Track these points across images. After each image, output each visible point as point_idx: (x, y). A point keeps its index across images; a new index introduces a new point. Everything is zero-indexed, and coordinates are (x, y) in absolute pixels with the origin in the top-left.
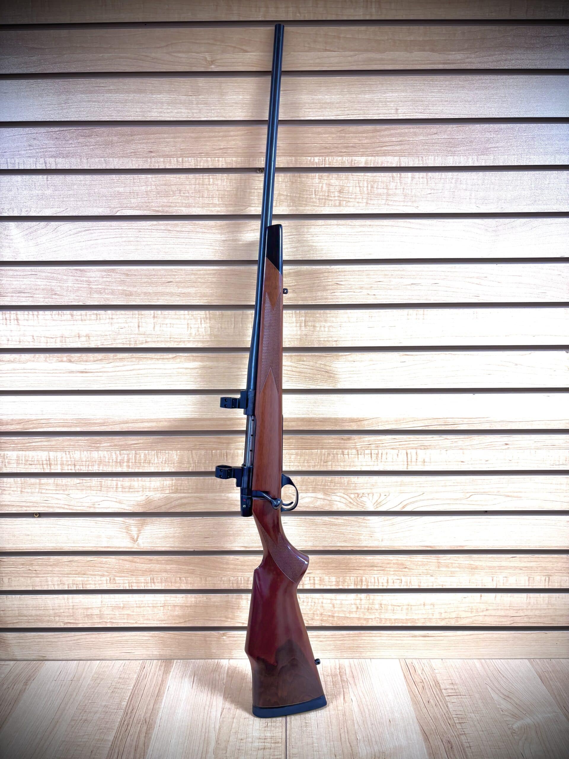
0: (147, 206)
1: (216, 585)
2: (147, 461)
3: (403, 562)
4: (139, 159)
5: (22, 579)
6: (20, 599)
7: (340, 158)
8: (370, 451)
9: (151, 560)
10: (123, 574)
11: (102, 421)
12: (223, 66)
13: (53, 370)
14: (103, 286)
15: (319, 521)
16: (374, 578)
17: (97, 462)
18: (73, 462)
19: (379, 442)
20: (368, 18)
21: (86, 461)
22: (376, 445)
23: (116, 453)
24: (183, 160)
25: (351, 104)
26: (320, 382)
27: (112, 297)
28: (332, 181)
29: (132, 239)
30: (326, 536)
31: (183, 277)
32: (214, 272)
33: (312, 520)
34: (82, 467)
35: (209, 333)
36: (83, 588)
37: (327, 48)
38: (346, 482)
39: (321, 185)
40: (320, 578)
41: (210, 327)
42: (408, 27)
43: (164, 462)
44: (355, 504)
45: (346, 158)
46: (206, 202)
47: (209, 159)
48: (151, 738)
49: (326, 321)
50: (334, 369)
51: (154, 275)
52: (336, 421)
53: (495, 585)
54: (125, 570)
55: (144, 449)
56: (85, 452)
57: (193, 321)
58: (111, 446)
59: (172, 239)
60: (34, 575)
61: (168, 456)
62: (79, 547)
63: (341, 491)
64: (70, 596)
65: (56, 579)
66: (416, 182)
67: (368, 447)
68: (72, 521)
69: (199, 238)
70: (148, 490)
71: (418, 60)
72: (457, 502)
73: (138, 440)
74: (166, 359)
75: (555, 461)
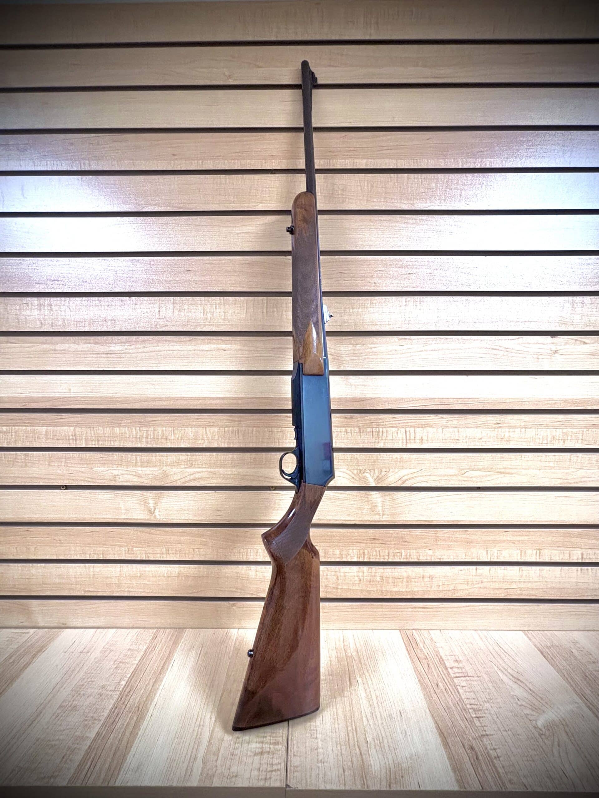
0: (170, 203)
1: (227, 557)
2: (164, 437)
3: (403, 536)
4: (163, 162)
5: (47, 548)
6: (44, 568)
7: (343, 161)
8: (371, 429)
10: (140, 545)
12: (239, 80)
16: (376, 551)
17: (119, 438)
18: (97, 437)
19: (381, 421)
21: (109, 437)
22: (377, 423)
23: (136, 430)
27: (136, 284)
28: (336, 181)
29: (156, 232)
31: (200, 266)
34: (104, 442)
36: (103, 557)
38: (349, 459)
43: (180, 438)
44: (357, 479)
45: (349, 161)
46: (222, 199)
50: (338, 351)
51: (175, 264)
52: (340, 400)
53: (489, 558)
54: (142, 541)
55: (162, 426)
57: (209, 307)
58: (131, 423)
59: (191, 232)
60: (58, 545)
61: (184, 432)
62: (100, 518)
63: (344, 466)
64: (91, 565)
65: (77, 548)
66: (411, 183)
67: (370, 425)
69: (215, 231)
70: (165, 464)
72: (453, 478)
73: (156, 417)
74: (184, 341)
75: (543, 439)
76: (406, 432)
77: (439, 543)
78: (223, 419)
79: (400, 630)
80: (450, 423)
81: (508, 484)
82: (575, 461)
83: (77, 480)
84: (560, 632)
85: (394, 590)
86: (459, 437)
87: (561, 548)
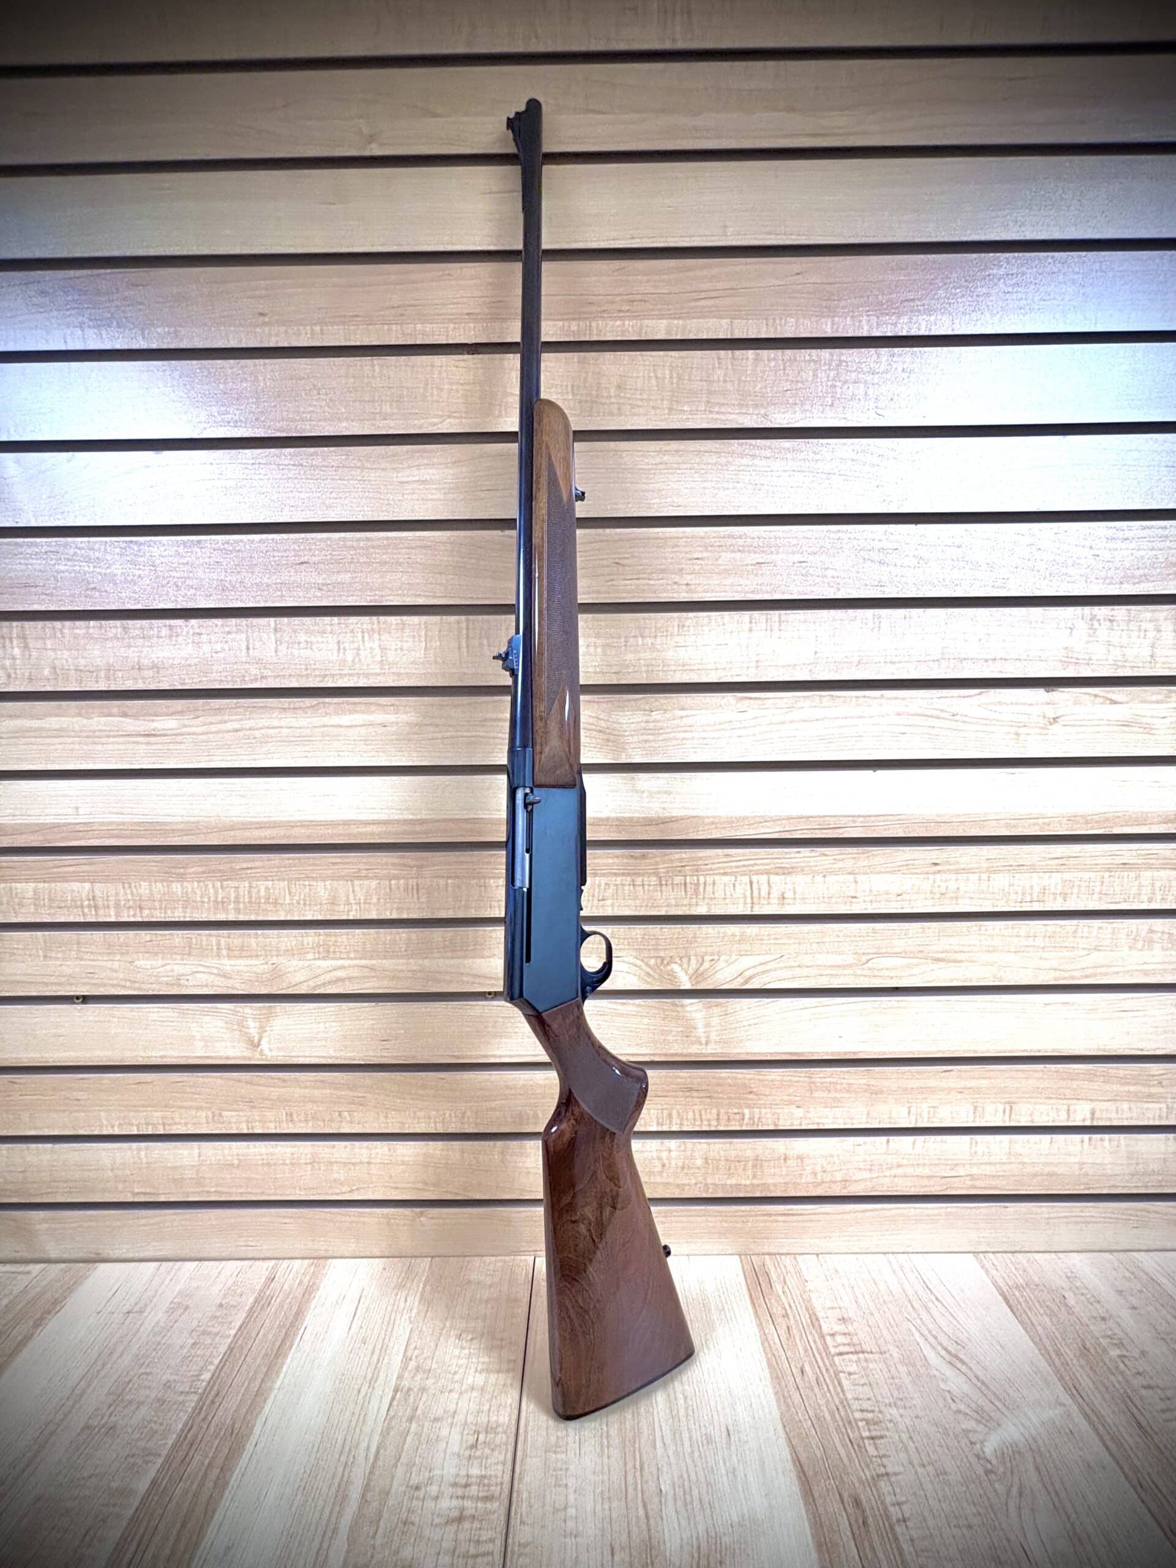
1: (406, 1125)
2: (271, 900)
3: (746, 1082)
4: (243, 330)
5: (54, 1115)
7: (619, 323)
8: (682, 878)
10: (235, 1106)
12: (395, 145)
13: (94, 731)
16: (694, 1111)
17: (181, 903)
18: (138, 904)
19: (702, 862)
22: (695, 867)
23: (214, 886)
24: (322, 330)
27: (198, 593)
28: (605, 367)
31: (327, 553)
34: (153, 912)
35: (380, 659)
36: (164, 1130)
38: (638, 936)
43: (302, 902)
44: (658, 977)
45: (631, 323)
46: (368, 410)
47: (372, 327)
50: (615, 725)
51: (274, 551)
52: (620, 823)
53: (913, 1121)
54: (240, 1099)
55: (264, 878)
57: (348, 638)
58: (203, 872)
59: (305, 481)
60: (75, 1108)
61: (310, 891)
62: (155, 1056)
63: (631, 952)
65: (115, 1115)
66: (762, 369)
67: (680, 871)
68: (139, 1010)
69: (355, 478)
70: (274, 953)
72: (845, 972)
73: (253, 861)
74: (300, 708)
75: (1023, 894)
76: (751, 883)
77: (816, 1095)
78: (386, 864)
79: (740, 1255)
80: (840, 865)
81: (952, 980)
82: (1085, 935)
83: (104, 985)
84: (1047, 1255)
85: (729, 1182)
86: (856, 890)
87: (1054, 1101)
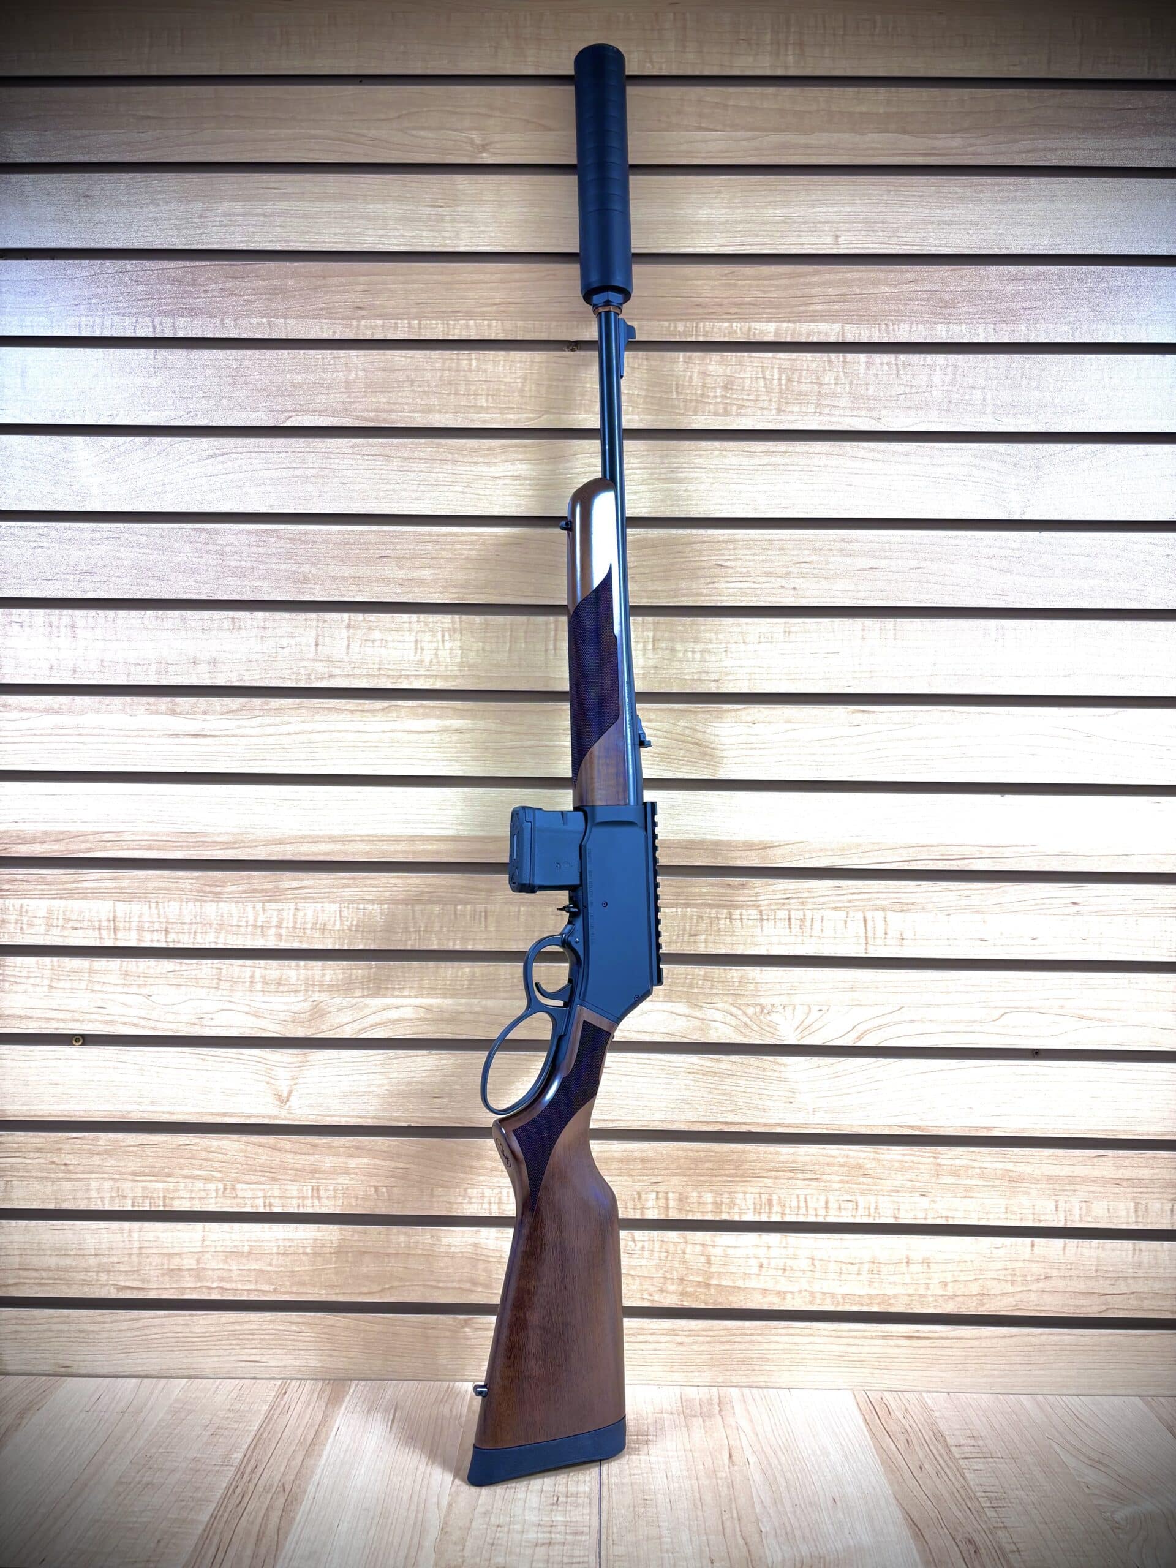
0: (347, 410)
1: (455, 1206)
2: (318, 926)
3: (861, 1161)
4: (337, 322)
5: (36, 1185)
6: (27, 1231)
7: (726, 324)
8: (787, 912)
9: (315, 1146)
10: (252, 1177)
11: (231, 839)
12: (504, 154)
13: (138, 730)
14: (249, 564)
15: (678, 1065)
16: (798, 1197)
17: (214, 926)
18: (164, 925)
19: (807, 895)
20: (780, 72)
21: (191, 924)
22: (801, 900)
23: (254, 908)
24: (420, 324)
25: (750, 225)
26: (683, 765)
27: (266, 584)
28: (711, 368)
29: (313, 472)
30: (695, 1099)
31: (410, 547)
32: (474, 538)
33: (663, 1063)
34: (181, 936)
35: (459, 660)
36: (164, 1206)
37: (703, 125)
38: (735, 980)
39: (689, 374)
40: (680, 1194)
41: (462, 648)
42: (856, 89)
43: (354, 928)
44: (755, 1027)
45: (739, 326)
46: (462, 404)
47: (472, 323)
48: (294, 1518)
49: (696, 640)
50: (713, 737)
51: (354, 543)
52: (716, 846)
53: (1062, 1218)
54: (258, 1168)
55: (315, 900)
56: (191, 904)
57: (427, 637)
58: (244, 892)
59: (391, 472)
60: (61, 1175)
61: (364, 915)
62: (163, 1112)
63: (725, 998)
64: (136, 1225)
65: (107, 1185)
66: (875, 372)
67: (784, 904)
68: (151, 1054)
69: (445, 471)
70: (317, 988)
71: (877, 149)
72: (975, 1029)
73: (302, 880)
74: (371, 711)
76: (865, 921)
77: (943, 1180)
78: (454, 887)
79: (853, 1390)
80: (964, 901)
81: (1100, 1043)
85: (840, 1291)
86: (985, 932)
